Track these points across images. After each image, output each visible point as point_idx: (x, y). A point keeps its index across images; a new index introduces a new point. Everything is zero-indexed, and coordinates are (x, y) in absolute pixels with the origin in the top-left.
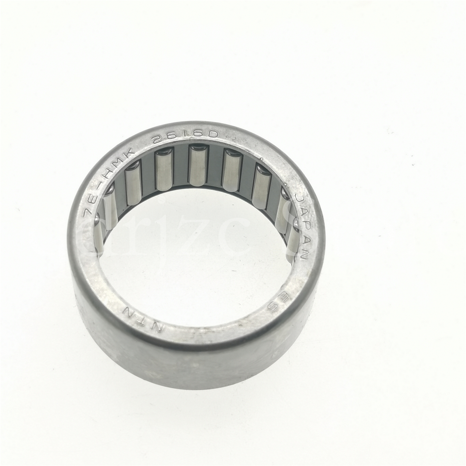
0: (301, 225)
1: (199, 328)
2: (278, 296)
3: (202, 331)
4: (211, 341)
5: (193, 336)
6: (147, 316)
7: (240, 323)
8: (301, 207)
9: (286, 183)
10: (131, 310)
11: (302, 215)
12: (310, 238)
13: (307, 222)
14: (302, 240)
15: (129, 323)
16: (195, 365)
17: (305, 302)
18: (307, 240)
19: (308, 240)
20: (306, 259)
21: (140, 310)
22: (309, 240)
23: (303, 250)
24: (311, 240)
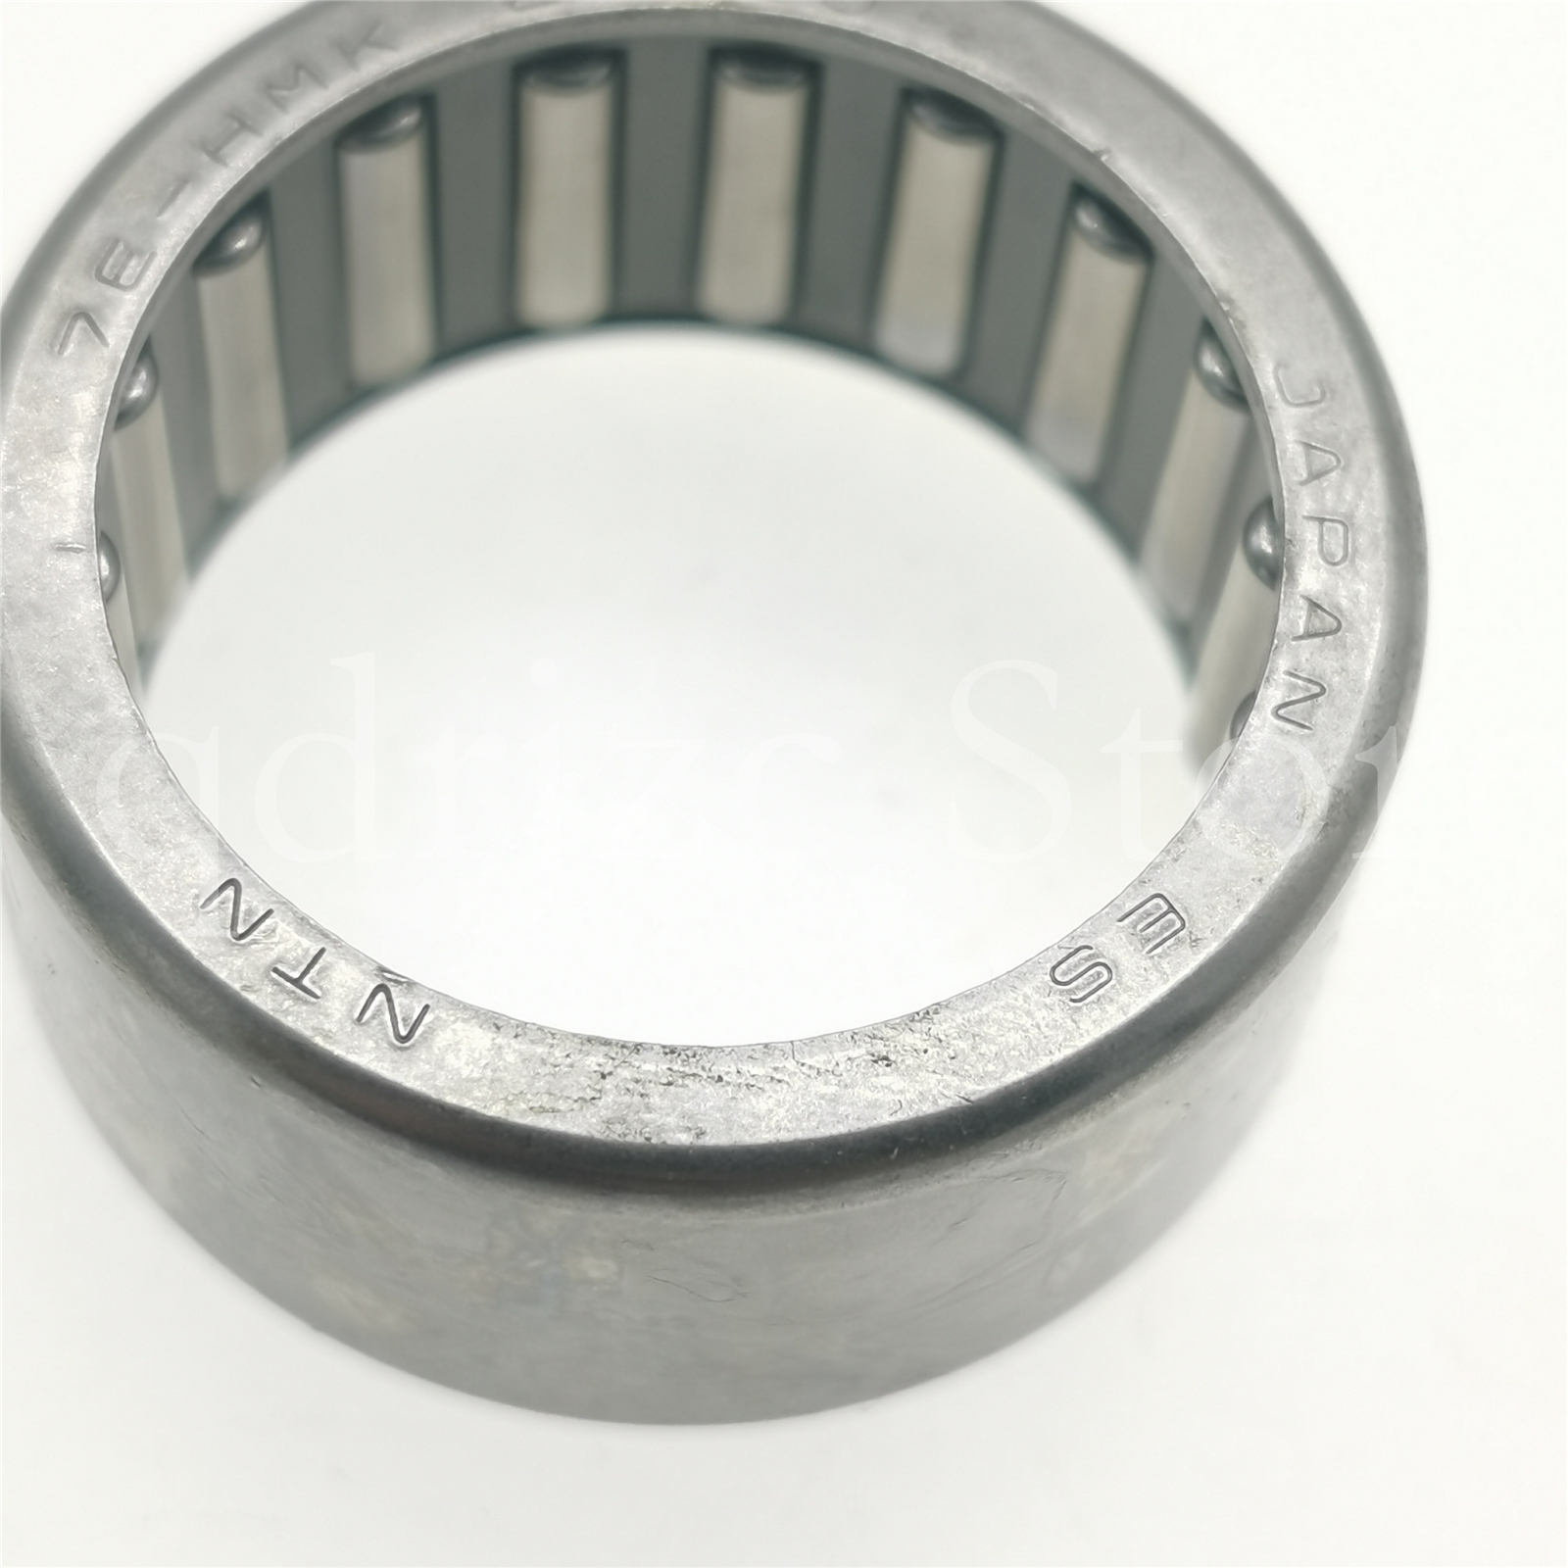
0: (1293, 535)
1: (638, 1048)
2: (1121, 920)
3: (652, 1066)
4: (701, 1133)
5: (590, 1094)
6: (336, 942)
7: (880, 1048)
8: (1306, 441)
9: (1230, 301)
10: (253, 901)
11: (1303, 483)
12: (1340, 611)
13: (1327, 524)
14: (1293, 616)
15: (231, 969)
16: (594, 1267)
17: (1274, 973)
18: (1322, 620)
19: (1326, 622)
20: (1303, 726)
21: (305, 909)
22: (1335, 624)
23: (1291, 674)
24: (1344, 625)
